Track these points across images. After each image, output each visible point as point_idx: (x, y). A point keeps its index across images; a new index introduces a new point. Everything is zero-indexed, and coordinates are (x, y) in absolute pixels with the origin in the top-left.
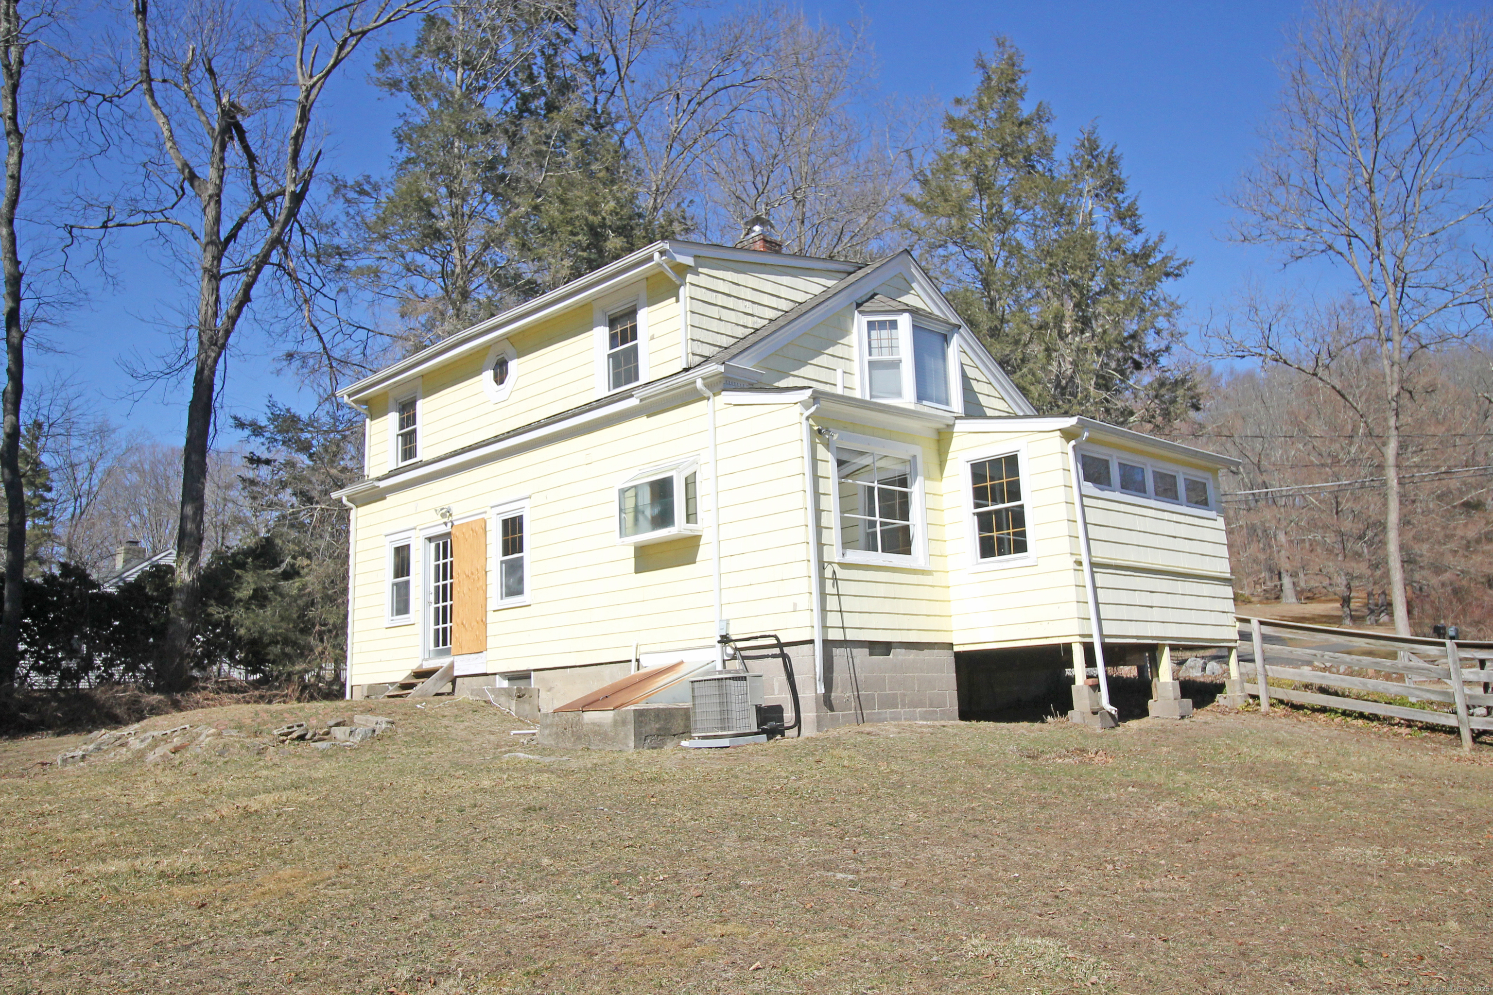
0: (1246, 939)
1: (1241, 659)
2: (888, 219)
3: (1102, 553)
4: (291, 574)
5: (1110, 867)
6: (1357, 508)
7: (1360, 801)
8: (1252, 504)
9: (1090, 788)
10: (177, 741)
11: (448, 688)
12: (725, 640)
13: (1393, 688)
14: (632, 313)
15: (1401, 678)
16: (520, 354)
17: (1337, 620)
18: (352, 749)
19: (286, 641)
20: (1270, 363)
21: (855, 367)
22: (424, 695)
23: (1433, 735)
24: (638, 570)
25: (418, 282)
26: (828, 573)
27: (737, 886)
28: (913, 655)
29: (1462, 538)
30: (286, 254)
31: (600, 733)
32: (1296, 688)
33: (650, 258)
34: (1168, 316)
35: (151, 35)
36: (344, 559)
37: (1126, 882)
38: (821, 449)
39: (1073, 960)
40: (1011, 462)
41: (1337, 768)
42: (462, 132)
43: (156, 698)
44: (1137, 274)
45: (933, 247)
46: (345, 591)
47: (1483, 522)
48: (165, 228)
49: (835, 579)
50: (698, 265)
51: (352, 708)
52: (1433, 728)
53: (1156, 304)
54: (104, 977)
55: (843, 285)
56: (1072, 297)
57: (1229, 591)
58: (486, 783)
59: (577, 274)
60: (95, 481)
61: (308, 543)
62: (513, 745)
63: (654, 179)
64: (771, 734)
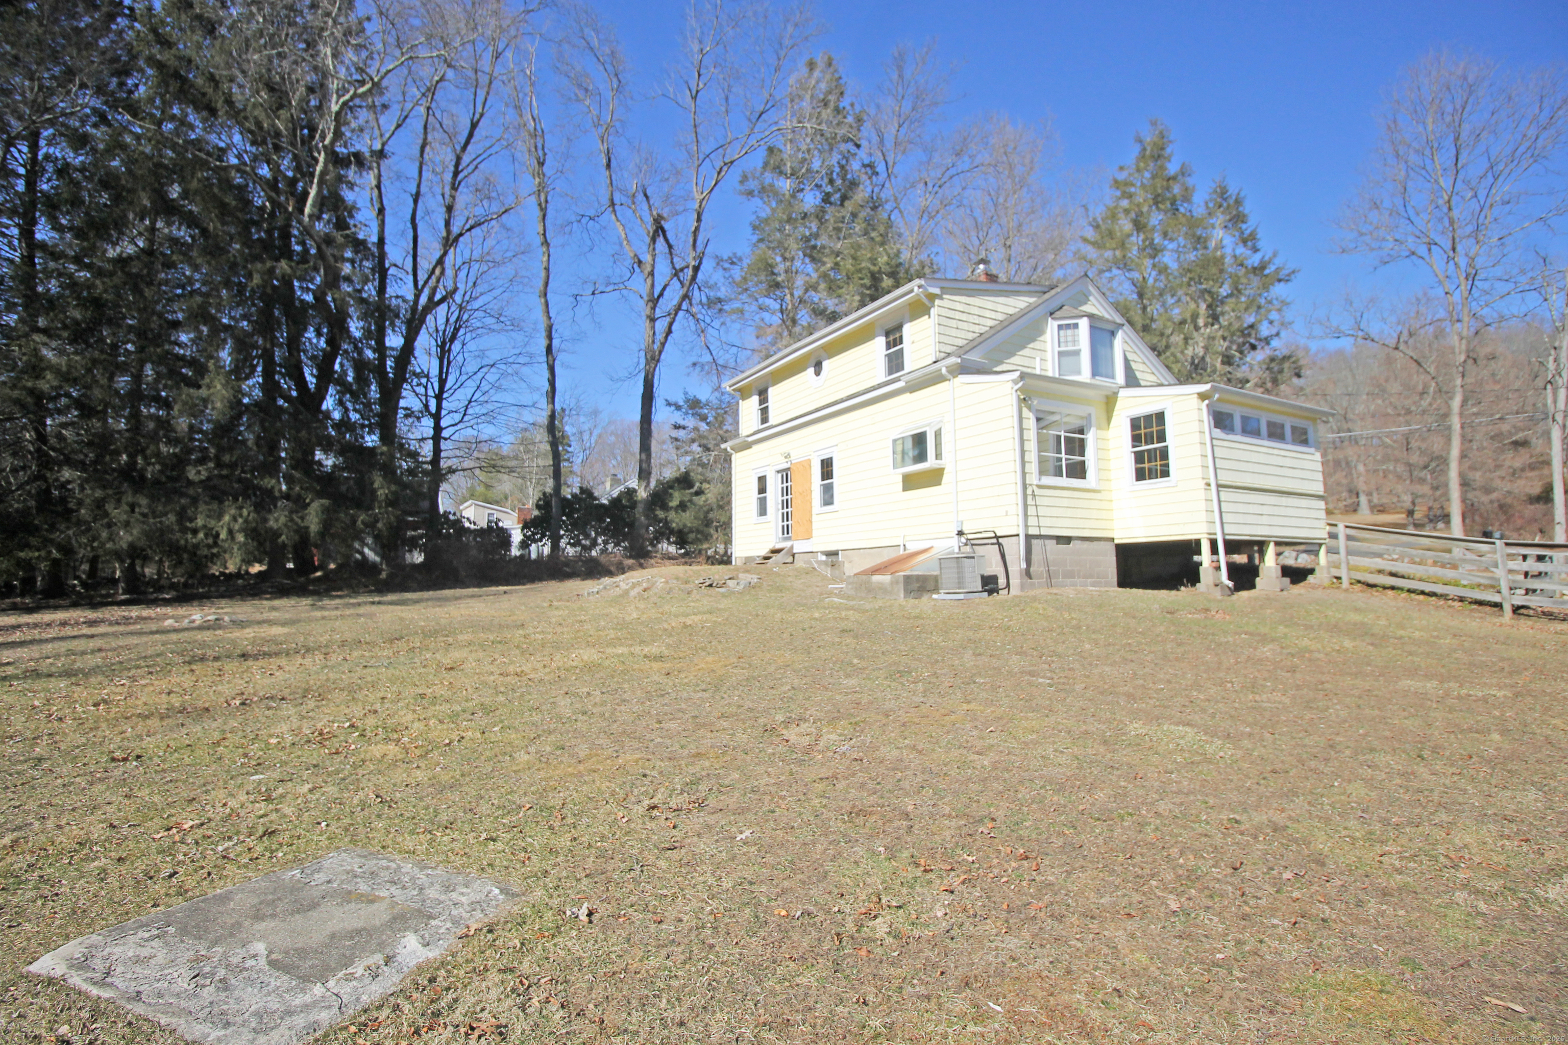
0: (1333, 737)
1: (1328, 551)
2: (1070, 255)
3: (1225, 478)
4: (699, 493)
5: (1229, 685)
6: (1424, 446)
7: (1421, 651)
8: (1338, 444)
9: (1213, 634)
10: (645, 585)
11: (790, 559)
12: (960, 533)
13: (1450, 574)
14: (899, 327)
15: (1455, 567)
16: (830, 357)
17: (1404, 526)
18: (739, 593)
19: (698, 531)
20: (1360, 341)
21: (1049, 356)
22: (777, 563)
23: (1480, 608)
24: (905, 489)
25: (766, 315)
26: (1029, 491)
27: (975, 682)
28: (1086, 545)
29: (1510, 467)
30: (691, 304)
31: (882, 588)
32: (1371, 573)
33: (912, 291)
34: (1279, 310)
35: (614, 178)
36: (728, 484)
37: (1241, 695)
38: (1025, 410)
39: (1206, 742)
40: (1160, 417)
41: (1403, 628)
42: (789, 220)
43: (630, 562)
44: (1255, 281)
45: (1101, 272)
46: (729, 503)
47: (1528, 456)
48: (625, 292)
49: (1034, 495)
50: (943, 293)
51: (737, 569)
52: (1480, 603)
53: (1270, 302)
54: (623, 708)
55: (1040, 301)
56: (1205, 300)
57: (1322, 504)
58: (817, 615)
59: (863, 304)
60: (593, 441)
61: (709, 475)
62: (830, 594)
63: (911, 240)
64: (991, 592)
